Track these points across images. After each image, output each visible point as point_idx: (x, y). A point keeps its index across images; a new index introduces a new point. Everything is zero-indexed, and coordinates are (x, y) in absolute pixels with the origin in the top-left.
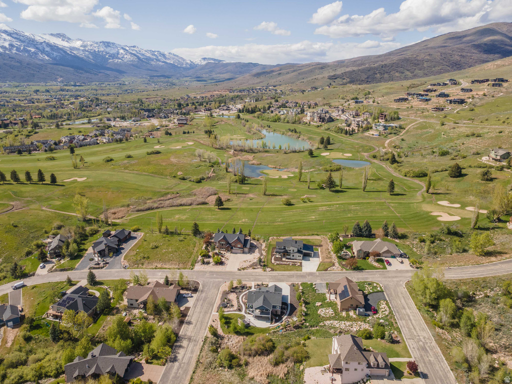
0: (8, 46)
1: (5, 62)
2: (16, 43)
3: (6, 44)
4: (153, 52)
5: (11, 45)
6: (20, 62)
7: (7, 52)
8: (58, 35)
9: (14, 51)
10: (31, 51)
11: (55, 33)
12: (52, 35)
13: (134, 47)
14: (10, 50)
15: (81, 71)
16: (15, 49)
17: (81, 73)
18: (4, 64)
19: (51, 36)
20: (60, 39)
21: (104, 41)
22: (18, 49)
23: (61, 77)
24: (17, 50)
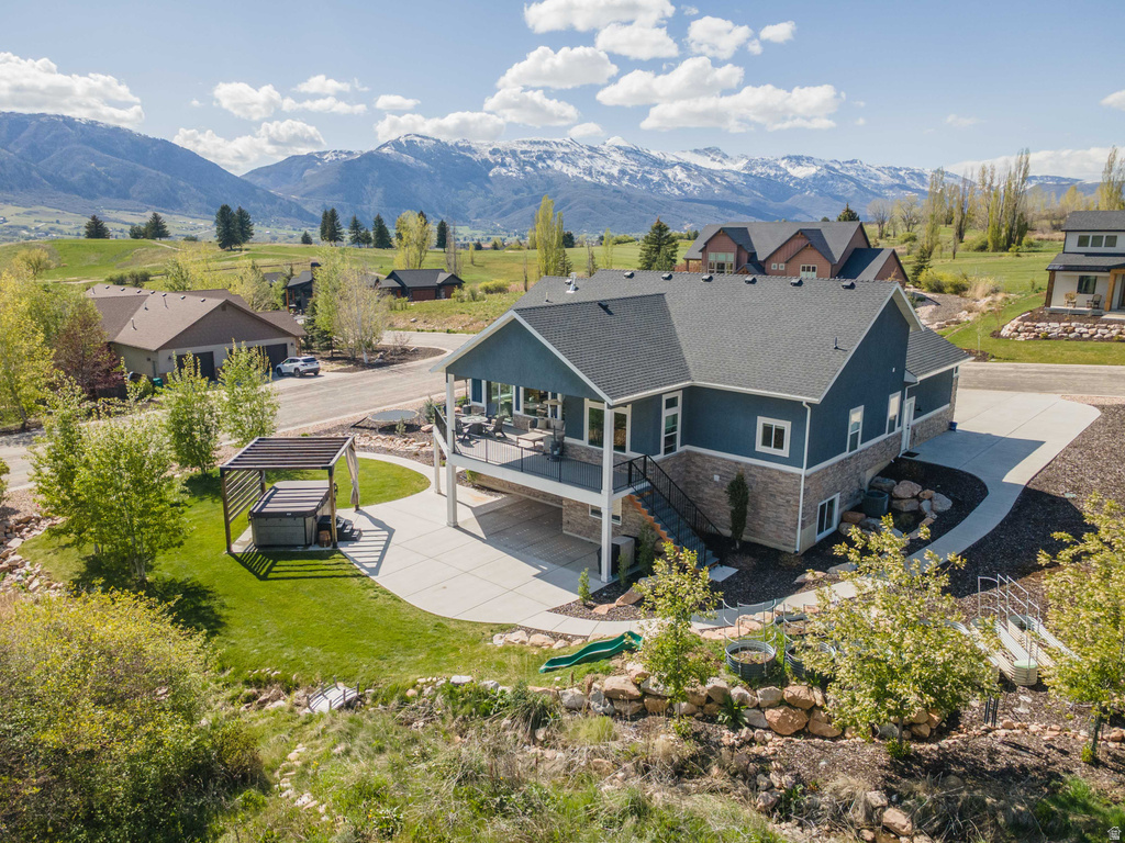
0: (616, 174)
1: (605, 198)
2: (632, 167)
3: (615, 171)
4: (894, 172)
5: (623, 172)
6: (628, 198)
7: (614, 184)
8: (707, 151)
9: (625, 183)
10: (652, 180)
11: (701, 147)
12: (696, 151)
13: (852, 162)
14: (619, 180)
15: (730, 211)
16: (627, 177)
17: (730, 215)
18: (603, 202)
19: (694, 154)
20: (709, 159)
21: (792, 154)
22: (632, 178)
23: (691, 221)
24: (629, 180)
